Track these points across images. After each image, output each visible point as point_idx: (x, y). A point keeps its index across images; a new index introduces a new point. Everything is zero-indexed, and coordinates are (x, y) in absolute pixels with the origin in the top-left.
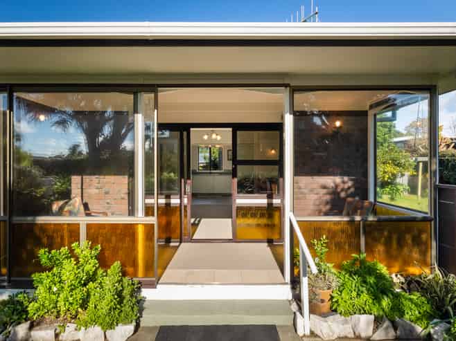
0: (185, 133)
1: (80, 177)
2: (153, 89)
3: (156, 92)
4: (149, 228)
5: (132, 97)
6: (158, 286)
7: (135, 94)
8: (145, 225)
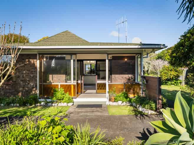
0: (82, 62)
1: (52, 75)
2: (75, 54)
3: (76, 55)
4: (74, 86)
5: (70, 56)
6: (77, 98)
7: (71, 55)
8: (74, 85)
